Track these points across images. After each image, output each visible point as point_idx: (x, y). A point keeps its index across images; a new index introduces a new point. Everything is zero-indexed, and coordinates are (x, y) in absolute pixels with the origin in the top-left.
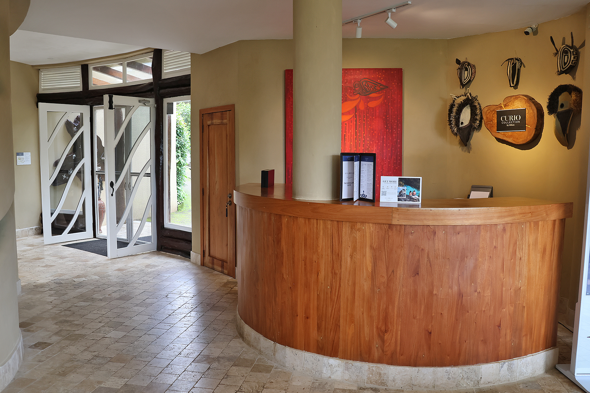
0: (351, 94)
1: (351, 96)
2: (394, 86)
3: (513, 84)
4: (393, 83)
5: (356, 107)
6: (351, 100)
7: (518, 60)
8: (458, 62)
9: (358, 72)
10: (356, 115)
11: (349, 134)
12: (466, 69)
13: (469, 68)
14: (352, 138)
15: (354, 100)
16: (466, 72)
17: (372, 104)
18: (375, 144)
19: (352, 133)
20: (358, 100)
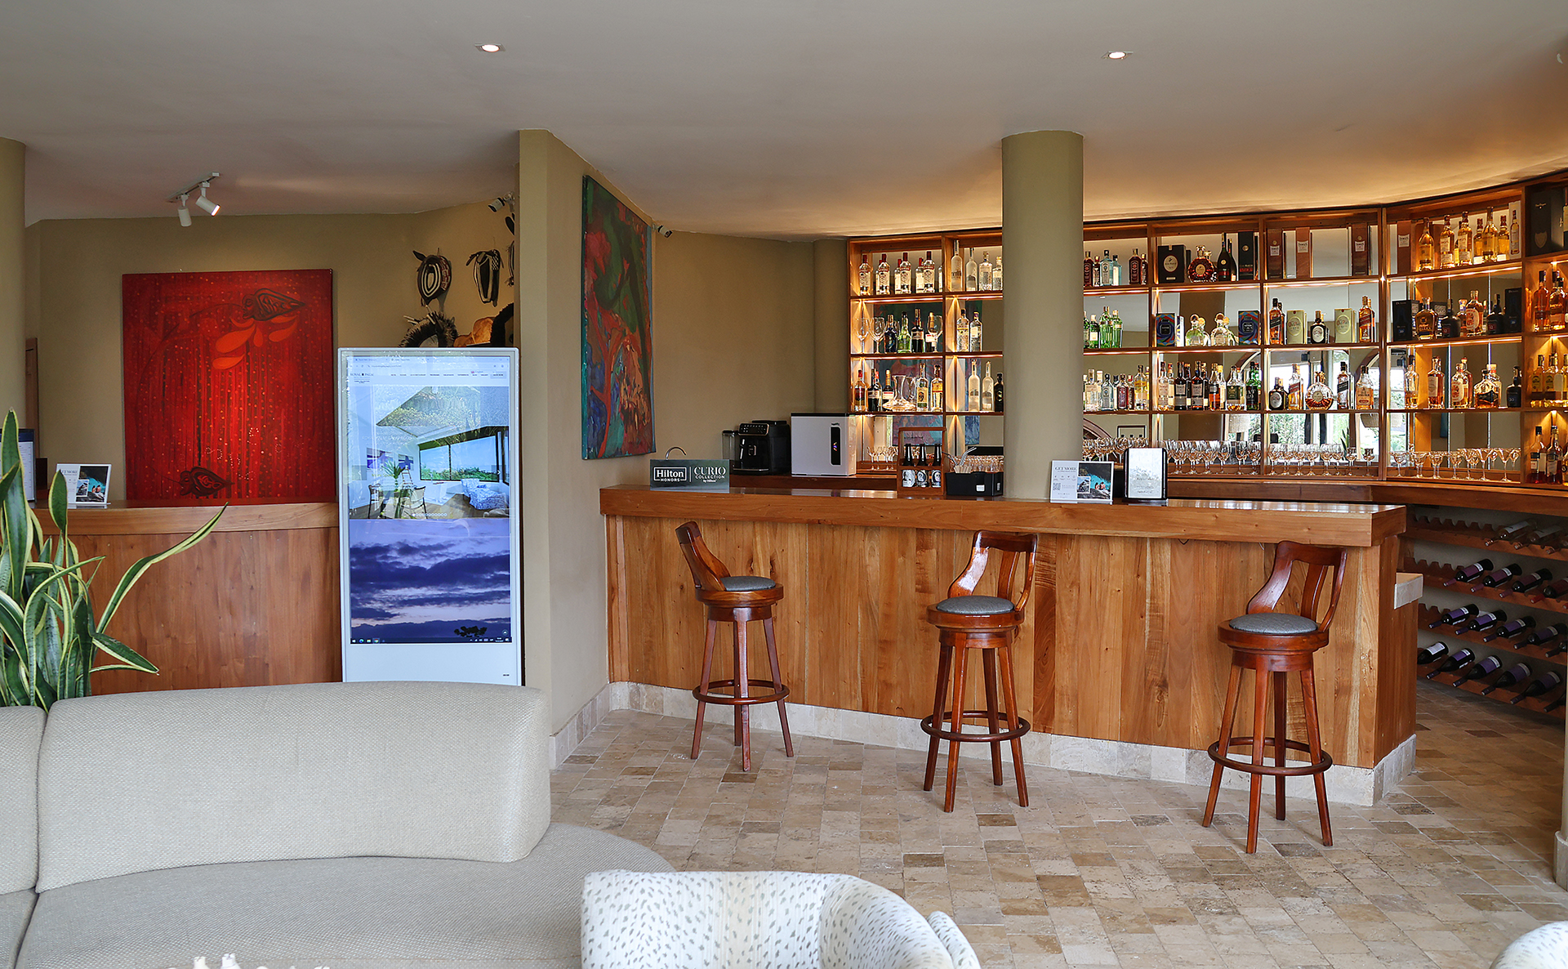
0: (239, 318)
1: (238, 321)
2: (316, 302)
3: (486, 297)
4: (314, 297)
5: (247, 342)
6: (238, 329)
7: (493, 255)
8: (419, 256)
9: (250, 277)
10: (247, 356)
11: (237, 392)
12: (432, 270)
13: (436, 267)
14: (241, 399)
15: (245, 329)
16: (431, 275)
17: (276, 337)
18: (283, 410)
19: (242, 391)
20: (253, 329)
